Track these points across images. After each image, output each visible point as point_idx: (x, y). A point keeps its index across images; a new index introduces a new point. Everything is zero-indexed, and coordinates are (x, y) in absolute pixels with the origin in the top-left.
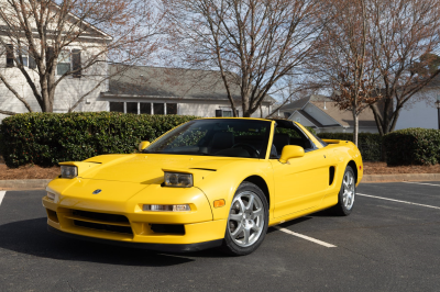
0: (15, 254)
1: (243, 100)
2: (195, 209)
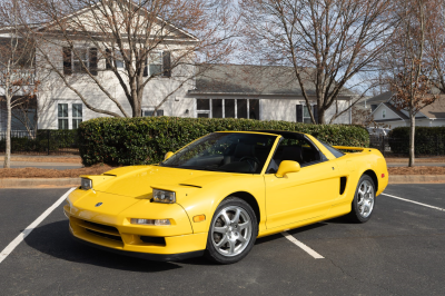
0: (39, 253)
1: (318, 97)
2: (175, 223)
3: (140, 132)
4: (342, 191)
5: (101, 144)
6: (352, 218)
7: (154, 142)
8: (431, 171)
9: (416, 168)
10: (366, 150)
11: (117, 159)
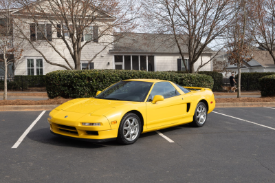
2: (103, 125)
3: (81, 78)
4: (188, 110)
5: (59, 85)
6: (194, 124)
7: (89, 84)
8: (249, 100)
9: (241, 99)
10: (203, 89)
11: (68, 94)
